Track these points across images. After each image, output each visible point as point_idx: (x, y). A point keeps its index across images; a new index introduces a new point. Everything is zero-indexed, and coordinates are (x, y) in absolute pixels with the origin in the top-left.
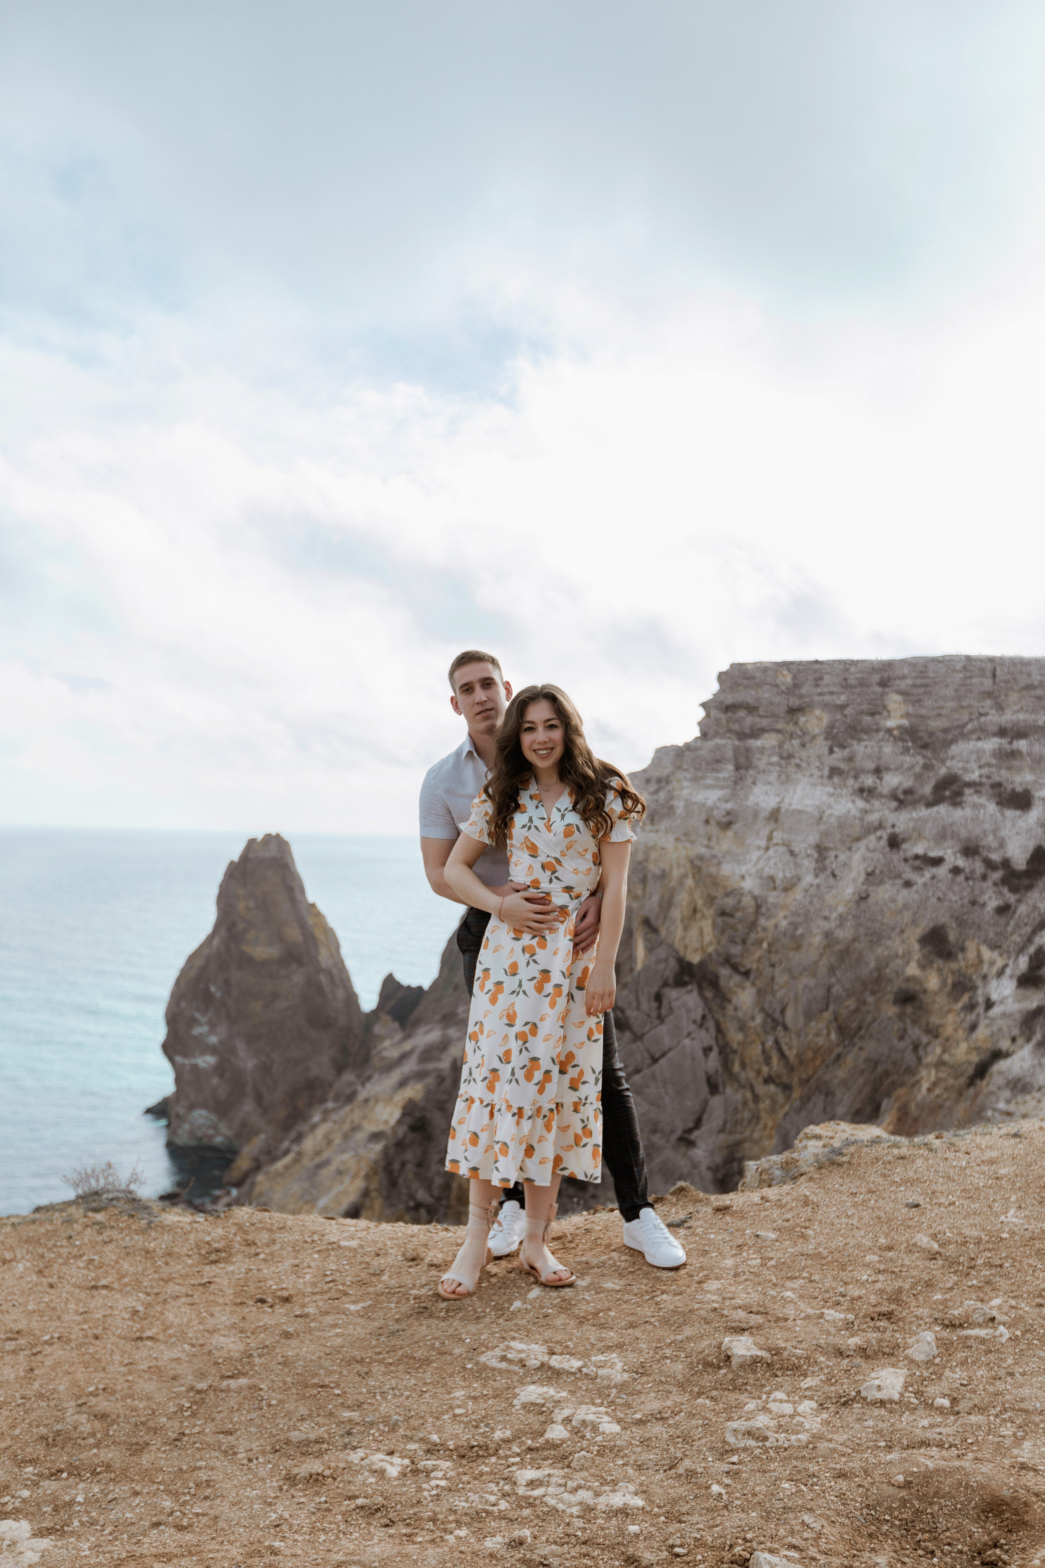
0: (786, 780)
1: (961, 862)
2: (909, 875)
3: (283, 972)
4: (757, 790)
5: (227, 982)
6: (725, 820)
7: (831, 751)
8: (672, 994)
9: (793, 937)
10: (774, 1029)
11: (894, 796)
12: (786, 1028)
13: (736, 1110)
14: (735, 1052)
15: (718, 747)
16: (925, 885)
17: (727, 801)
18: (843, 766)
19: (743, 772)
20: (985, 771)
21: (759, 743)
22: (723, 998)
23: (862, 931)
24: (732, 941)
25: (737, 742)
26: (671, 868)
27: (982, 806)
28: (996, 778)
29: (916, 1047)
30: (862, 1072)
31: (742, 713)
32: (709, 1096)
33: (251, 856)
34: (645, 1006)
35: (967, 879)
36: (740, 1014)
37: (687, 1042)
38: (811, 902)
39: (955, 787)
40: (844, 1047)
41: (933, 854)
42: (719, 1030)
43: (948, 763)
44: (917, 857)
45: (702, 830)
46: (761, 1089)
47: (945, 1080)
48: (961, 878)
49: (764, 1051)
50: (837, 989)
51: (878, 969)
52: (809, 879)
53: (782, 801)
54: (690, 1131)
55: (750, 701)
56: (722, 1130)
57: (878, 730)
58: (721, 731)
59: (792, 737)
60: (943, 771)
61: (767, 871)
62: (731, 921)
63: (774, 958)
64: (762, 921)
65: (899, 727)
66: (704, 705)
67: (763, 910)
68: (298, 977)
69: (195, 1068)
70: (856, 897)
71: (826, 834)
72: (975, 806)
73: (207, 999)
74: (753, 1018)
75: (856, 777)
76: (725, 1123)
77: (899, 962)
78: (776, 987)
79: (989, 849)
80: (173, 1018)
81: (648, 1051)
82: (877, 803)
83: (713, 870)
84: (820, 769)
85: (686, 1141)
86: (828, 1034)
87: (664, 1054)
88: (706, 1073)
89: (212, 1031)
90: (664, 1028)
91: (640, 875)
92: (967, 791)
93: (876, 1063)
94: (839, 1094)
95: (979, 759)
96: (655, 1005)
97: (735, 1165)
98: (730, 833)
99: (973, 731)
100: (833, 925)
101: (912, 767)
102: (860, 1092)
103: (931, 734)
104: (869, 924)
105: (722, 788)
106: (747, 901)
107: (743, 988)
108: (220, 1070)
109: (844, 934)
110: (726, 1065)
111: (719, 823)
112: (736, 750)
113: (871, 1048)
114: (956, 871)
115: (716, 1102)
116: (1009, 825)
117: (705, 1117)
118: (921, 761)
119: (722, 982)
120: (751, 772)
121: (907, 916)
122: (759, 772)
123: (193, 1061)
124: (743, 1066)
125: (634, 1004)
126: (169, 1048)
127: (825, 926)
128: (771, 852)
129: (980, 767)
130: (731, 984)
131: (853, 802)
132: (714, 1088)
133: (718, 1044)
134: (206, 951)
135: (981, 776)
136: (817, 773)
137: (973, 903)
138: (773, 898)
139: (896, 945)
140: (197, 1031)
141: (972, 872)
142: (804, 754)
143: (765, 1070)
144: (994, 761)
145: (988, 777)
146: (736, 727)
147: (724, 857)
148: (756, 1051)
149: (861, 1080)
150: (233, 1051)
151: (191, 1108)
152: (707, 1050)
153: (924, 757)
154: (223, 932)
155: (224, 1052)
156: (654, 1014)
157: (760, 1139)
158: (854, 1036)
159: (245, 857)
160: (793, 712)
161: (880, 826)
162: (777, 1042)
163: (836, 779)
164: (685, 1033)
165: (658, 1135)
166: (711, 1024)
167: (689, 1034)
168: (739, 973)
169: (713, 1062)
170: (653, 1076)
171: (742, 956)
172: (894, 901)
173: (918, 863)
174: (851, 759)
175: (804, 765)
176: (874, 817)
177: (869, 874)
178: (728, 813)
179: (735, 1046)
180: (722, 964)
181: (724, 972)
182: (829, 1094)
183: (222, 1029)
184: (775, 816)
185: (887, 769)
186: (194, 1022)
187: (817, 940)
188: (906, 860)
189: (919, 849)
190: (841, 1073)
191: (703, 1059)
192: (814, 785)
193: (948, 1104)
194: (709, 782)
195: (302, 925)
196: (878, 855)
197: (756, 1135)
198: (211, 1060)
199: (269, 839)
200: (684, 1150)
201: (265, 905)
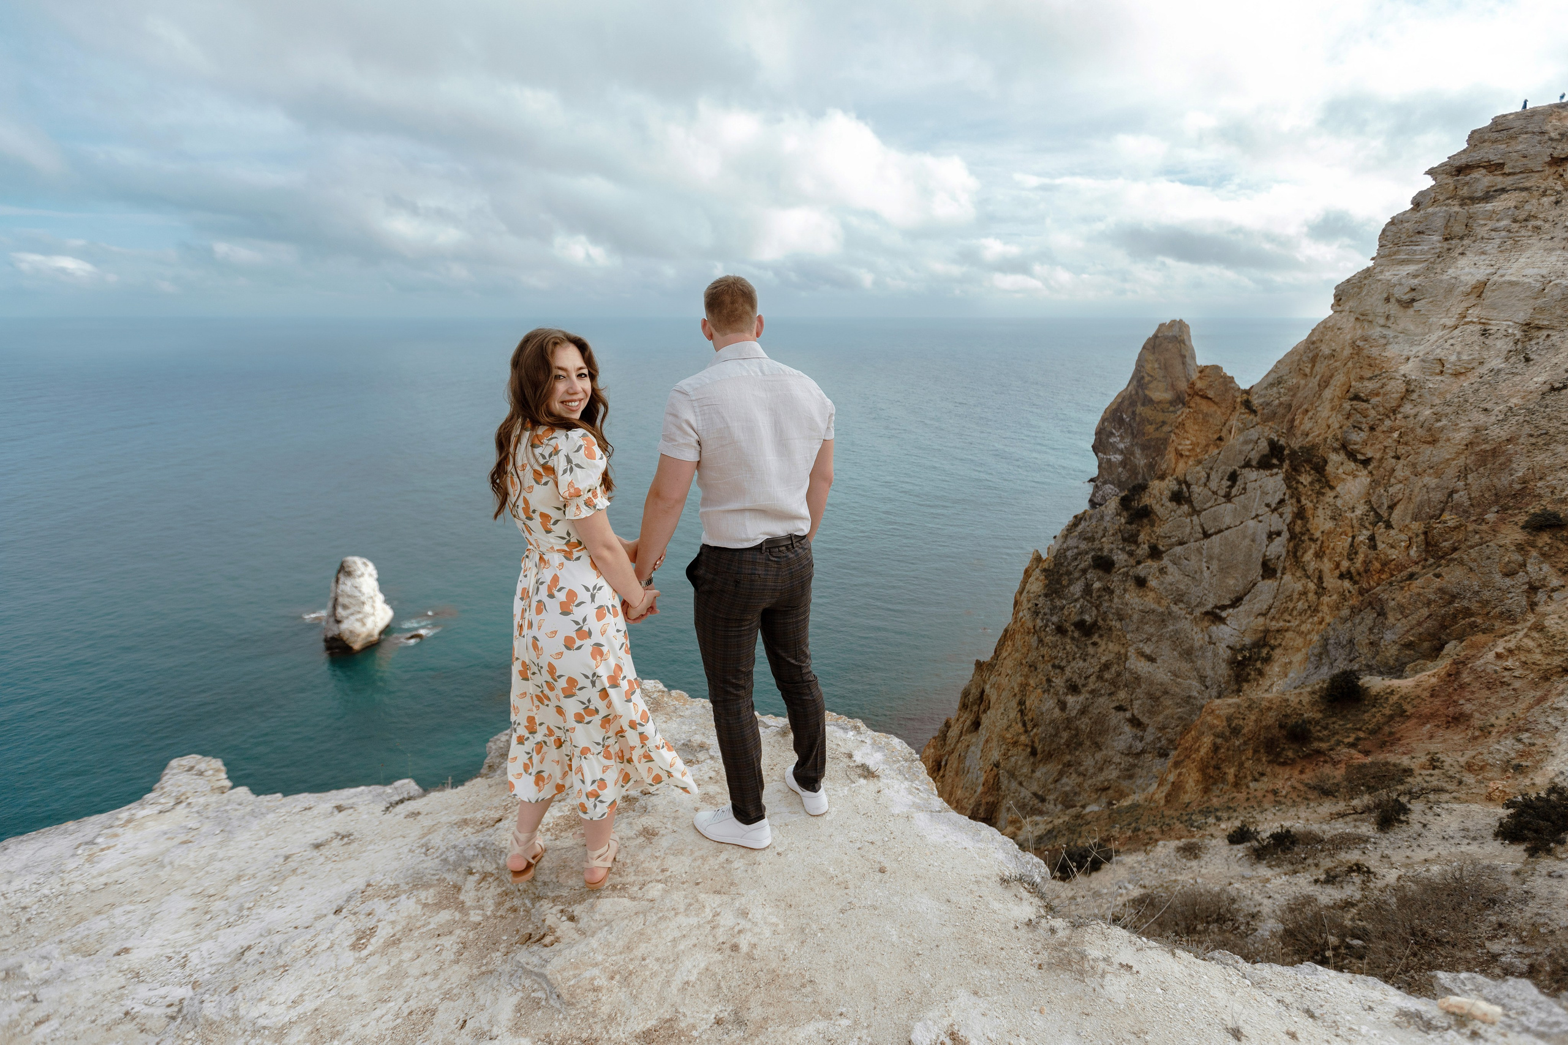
0: (1512, 244)
3: (1171, 409)
4: (1462, 262)
5: (1134, 413)
6: (1407, 297)
8: (1251, 475)
9: (1430, 429)
10: (1374, 524)
12: (1389, 526)
13: (1290, 598)
14: (1313, 540)
15: (1426, 217)
17: (1415, 276)
19: (1452, 242)
21: (1489, 207)
22: (1324, 481)
23: (1528, 430)
24: (1357, 427)
25: (1457, 209)
26: (1343, 349)
29: (1533, 589)
30: (1429, 603)
31: (1476, 174)
32: (1260, 579)
33: (1161, 334)
34: (1213, 485)
36: (1339, 503)
37: (1252, 523)
38: (1477, 391)
40: (1424, 567)
42: (1300, 514)
45: (1382, 308)
46: (1330, 582)
47: (1529, 651)
49: (1352, 545)
50: (1461, 497)
51: (1524, 481)
52: (1492, 363)
53: (1493, 273)
54: (1224, 608)
55: (1492, 157)
56: (1264, 615)
58: (1441, 198)
59: (1543, 194)
61: (1440, 353)
62: (1365, 405)
63: (1402, 450)
64: (1408, 409)
66: (1431, 172)
67: (1414, 396)
69: (1109, 461)
70: (1547, 387)
71: (1542, 310)
73: (1121, 421)
74: (1353, 509)
76: (1270, 608)
78: (1393, 480)
80: (1099, 433)
81: (1202, 526)
83: (1375, 352)
85: (1215, 616)
86: (1408, 547)
87: (1220, 531)
88: (1265, 556)
89: (1121, 441)
90: (1229, 505)
91: (1311, 355)
93: (1454, 597)
94: (1391, 619)
96: (1226, 483)
97: (1265, 651)
98: (1411, 311)
100: (1493, 419)
102: (1419, 624)
104: (1543, 423)
105: (1418, 262)
106: (1396, 387)
107: (1355, 476)
108: (1123, 464)
109: (1498, 433)
110: (1295, 554)
111: (1399, 301)
112: (1452, 217)
113: (1453, 576)
115: (1267, 587)
117: (1247, 598)
119: (1329, 468)
120: (1466, 242)
122: (1474, 242)
123: (1109, 457)
124: (1319, 555)
125: (1203, 480)
126: (1096, 448)
128: (1456, 332)
130: (1340, 471)
132: (1268, 570)
133: (1290, 530)
134: (1124, 393)
136: (1561, 236)
138: (1434, 382)
140: (1112, 440)
142: (1553, 213)
143: (1345, 564)
146: (1465, 192)
147: (1396, 337)
148: (1342, 544)
149: (1425, 612)
150: (1133, 454)
151: (1105, 483)
152: (1272, 536)
154: (1135, 383)
155: (1127, 454)
156: (1222, 492)
157: (1309, 632)
158: (1442, 557)
159: (1155, 336)
162: (1372, 538)
164: (1253, 514)
165: (1181, 605)
166: (1289, 510)
167: (1257, 516)
168: (1355, 460)
169: (1278, 547)
170: (1199, 551)
171: (1365, 443)
175: (1546, 226)
178: (1414, 290)
179: (1318, 534)
180: (1335, 450)
181: (1334, 458)
182: (1382, 614)
183: (1128, 440)
184: (1479, 290)
186: (1112, 435)
187: (1462, 435)
190: (1400, 597)
191: (1266, 542)
192: (1550, 251)
193: (1517, 684)
197: (1304, 628)
198: (1119, 457)
199: (1173, 323)
200: (1206, 624)
201: (1166, 367)
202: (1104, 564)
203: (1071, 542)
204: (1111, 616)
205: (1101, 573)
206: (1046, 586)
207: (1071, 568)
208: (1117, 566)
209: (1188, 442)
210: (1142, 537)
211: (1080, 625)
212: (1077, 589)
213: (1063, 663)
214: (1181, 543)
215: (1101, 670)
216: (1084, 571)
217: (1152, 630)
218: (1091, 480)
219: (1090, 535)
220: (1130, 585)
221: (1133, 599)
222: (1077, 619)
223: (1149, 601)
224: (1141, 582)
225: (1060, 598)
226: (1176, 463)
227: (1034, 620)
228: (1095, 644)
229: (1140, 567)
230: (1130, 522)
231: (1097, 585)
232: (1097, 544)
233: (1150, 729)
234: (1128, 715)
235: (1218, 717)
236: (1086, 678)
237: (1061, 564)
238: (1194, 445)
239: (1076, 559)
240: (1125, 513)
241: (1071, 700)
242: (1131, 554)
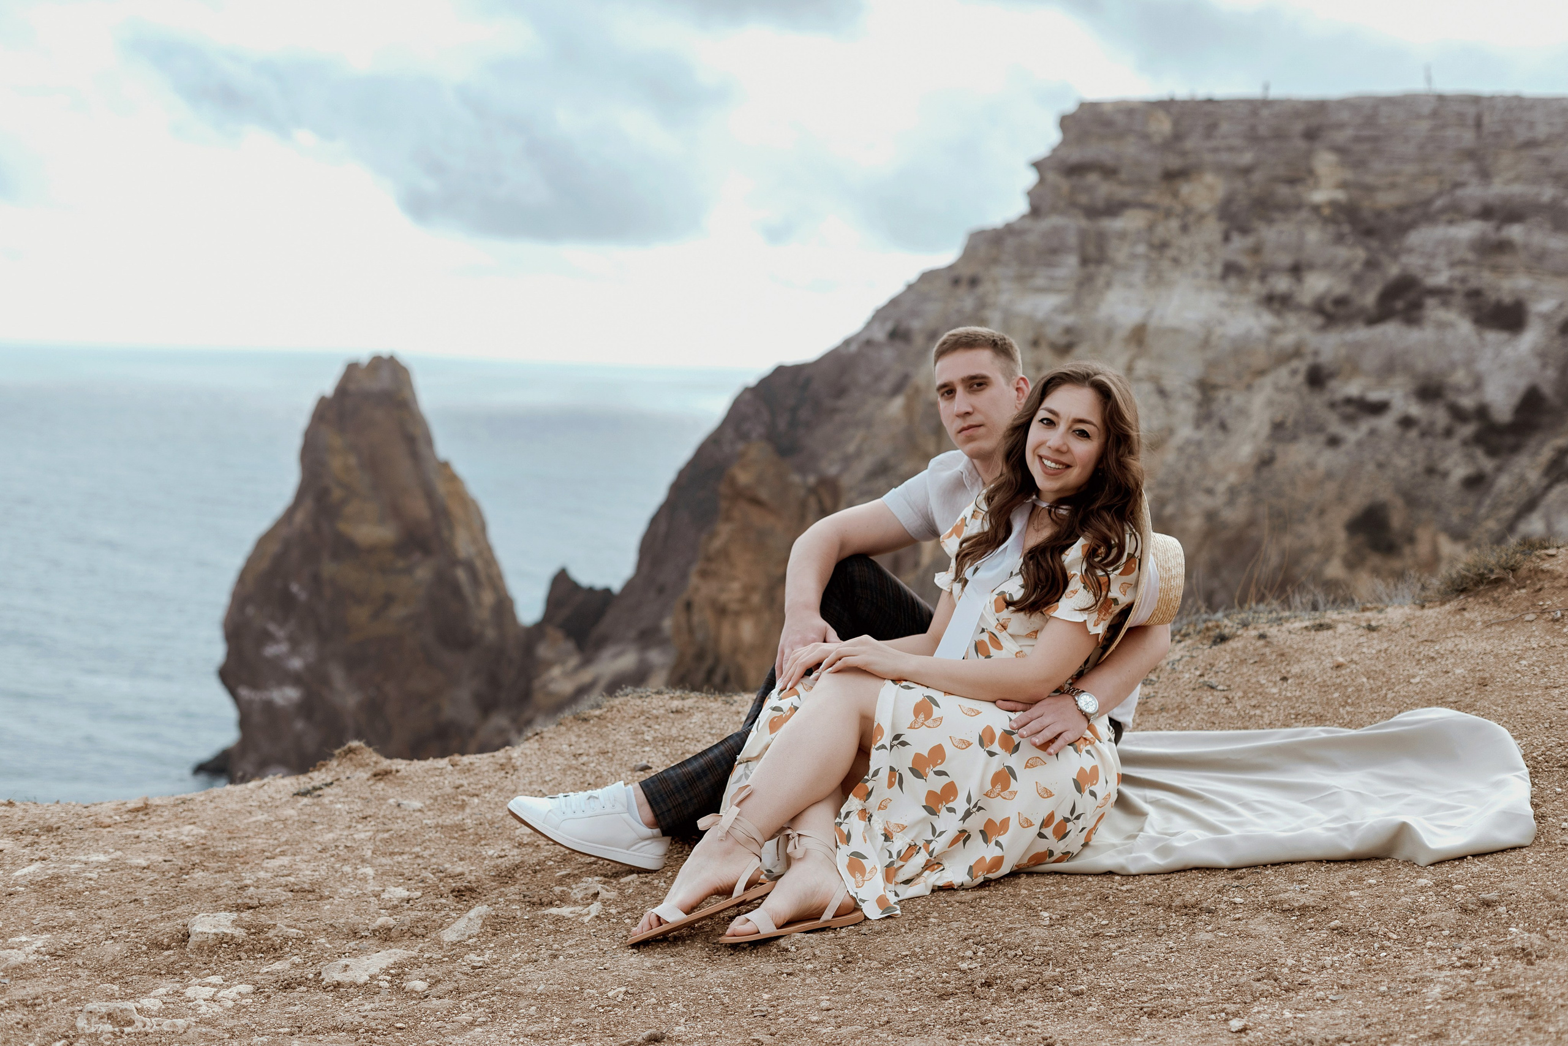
0: (1157, 280)
1: (1415, 409)
2: (1336, 427)
3: (400, 564)
4: (1111, 296)
6: (1063, 340)
7: (1227, 238)
11: (1318, 308)
15: (1056, 231)
16: (1360, 444)
17: (1066, 312)
18: (1245, 261)
19: (1092, 268)
20: (1459, 272)
21: (1117, 224)
23: (1263, 510)
25: (1083, 223)
27: (1451, 325)
28: (1474, 283)
31: (1093, 178)
33: (352, 387)
35: (1423, 434)
38: (1188, 468)
39: (1412, 295)
41: (1375, 396)
43: (1405, 259)
44: (1349, 401)
48: (1413, 434)
52: (1185, 432)
53: (1150, 313)
55: (1105, 159)
57: (1299, 206)
58: (1061, 204)
59: (1168, 214)
60: (1394, 271)
65: (1333, 204)
66: (1037, 165)
68: (423, 573)
69: (269, 706)
70: (1256, 460)
71: (1212, 364)
72: (1441, 325)
73: (287, 602)
75: (1263, 278)
77: (1315, 558)
79: (1459, 390)
82: (1292, 319)
84: (1209, 265)
89: (295, 648)
92: (1431, 302)
95: (1450, 252)
99: (1444, 210)
100: (1219, 502)
101: (1347, 265)
103: (1379, 214)
104: (1273, 500)
105: (1059, 291)
108: (306, 708)
109: (1234, 515)
111: (1053, 346)
112: (1083, 235)
114: (1407, 422)
116: (1489, 353)
118: (1361, 254)
120: (1106, 269)
121: (1331, 488)
122: (1115, 269)
123: (265, 695)
126: (230, 676)
127: (1207, 502)
129: (1452, 265)
131: (1258, 316)
135: (1452, 279)
136: (1203, 271)
137: (1431, 471)
139: (1312, 532)
140: (271, 650)
141: (1432, 424)
142: (1185, 242)
144: (1470, 256)
145: (1463, 280)
146: (1083, 199)
150: (325, 681)
153: (1368, 248)
154: (309, 503)
155: (313, 682)
159: (342, 390)
160: (1171, 176)
161: (1297, 353)
163: (1233, 282)
172: (1311, 465)
173: (1350, 410)
174: (1256, 250)
175: (1185, 259)
176: (1287, 340)
177: (1278, 427)
178: (1068, 330)
183: (310, 649)
184: (1138, 335)
185: (1311, 267)
186: (267, 637)
188: (1332, 405)
189: (1353, 388)
192: (1199, 289)
194: (1040, 281)
195: (429, 494)
196: (1291, 398)
199: (379, 363)
201: (373, 464)
209: (736, 586)
238: (749, 589)
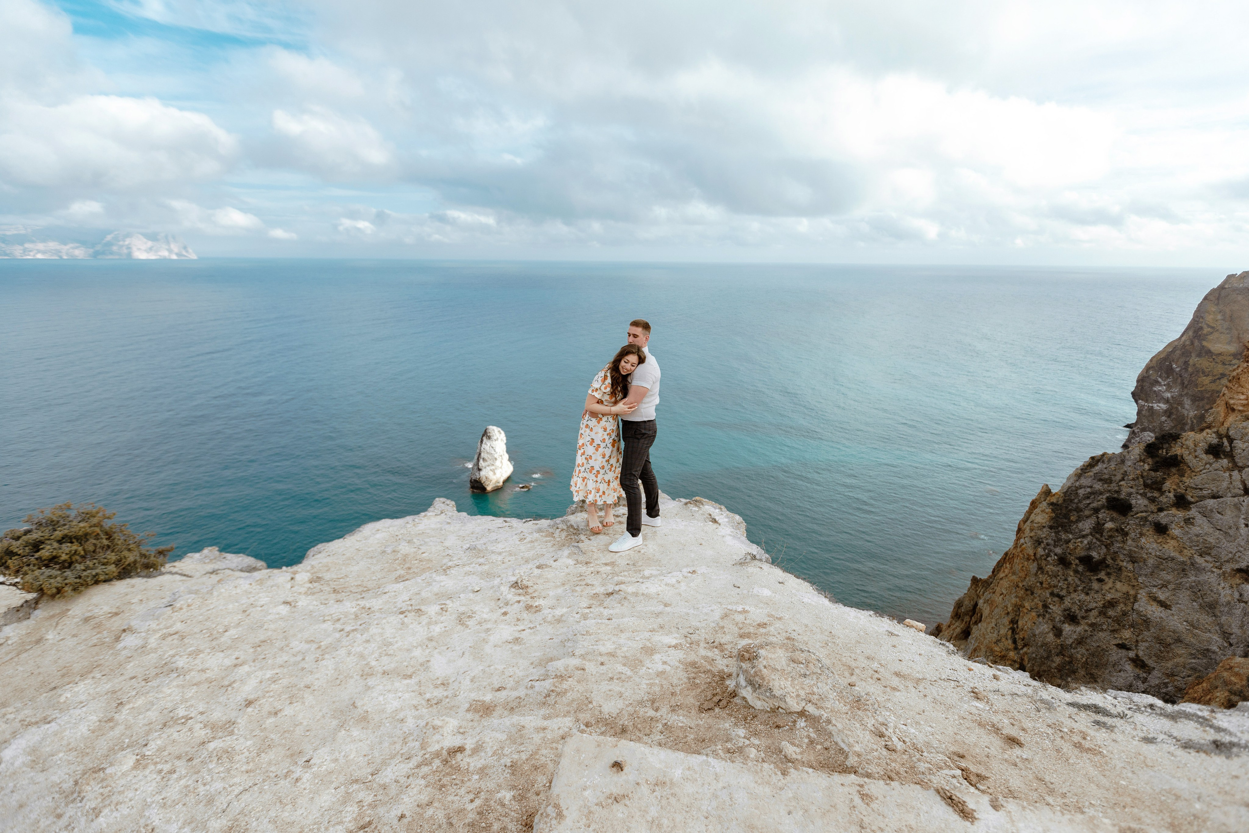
5: (1186, 363)
80: (1142, 380)
134: (1176, 343)
151: (1143, 430)
165: (1208, 558)
198: (1164, 406)
200: (1238, 581)
202: (1120, 507)
203: (1084, 481)
204: (1122, 557)
205: (1115, 515)
206: (1052, 519)
207: (1081, 506)
208: (1134, 509)
210: (1167, 485)
211: (1086, 561)
212: (1087, 526)
213: (1063, 593)
214: (1214, 497)
215: (1104, 606)
216: (1096, 510)
217: (1169, 577)
218: (1128, 426)
219: (1107, 477)
220: (1148, 530)
221: (1150, 543)
222: (1083, 553)
223: (1170, 548)
224: (1161, 529)
225: (1066, 532)
226: (1226, 417)
227: (1035, 548)
228: (1100, 580)
229: (1162, 514)
230: (1154, 469)
231: (1109, 525)
232: (1113, 486)
233: (1155, 673)
234: (1132, 654)
235: (1237, 674)
236: (1087, 611)
237: (1071, 501)
239: (1088, 498)
240: (1150, 460)
241: (1067, 628)
242: (1152, 500)
